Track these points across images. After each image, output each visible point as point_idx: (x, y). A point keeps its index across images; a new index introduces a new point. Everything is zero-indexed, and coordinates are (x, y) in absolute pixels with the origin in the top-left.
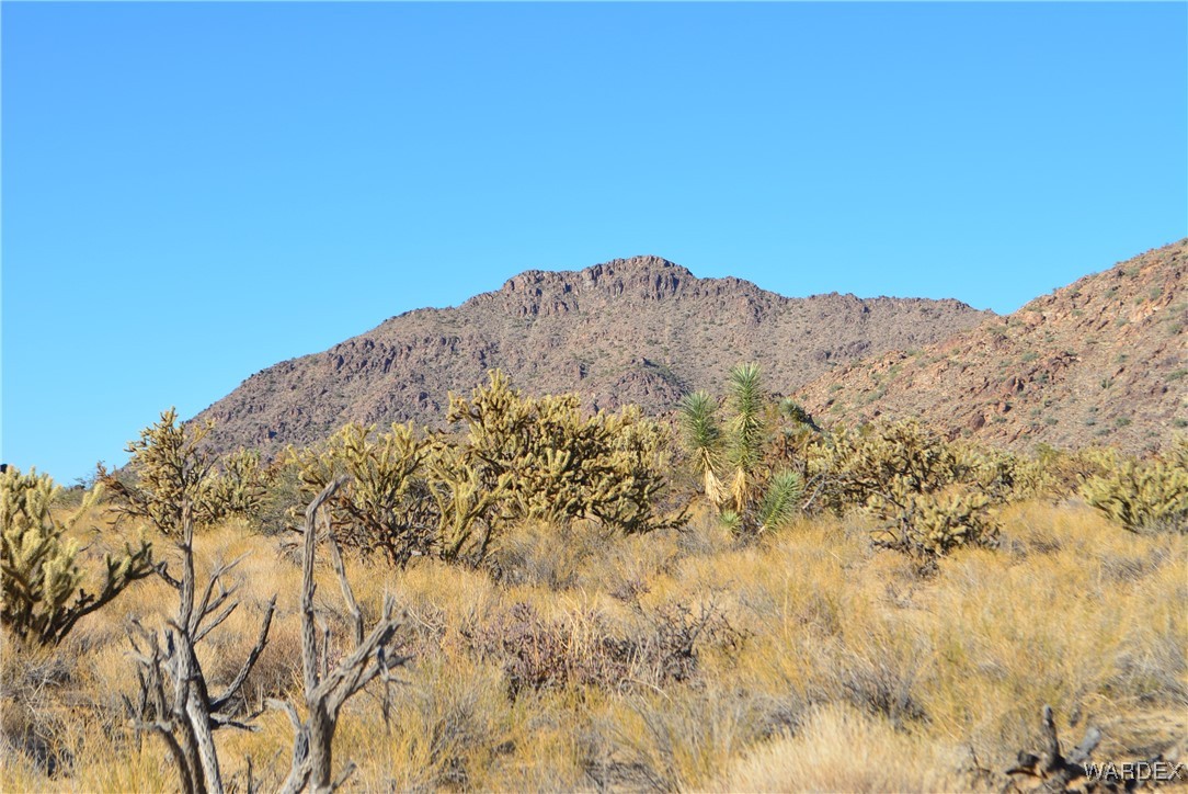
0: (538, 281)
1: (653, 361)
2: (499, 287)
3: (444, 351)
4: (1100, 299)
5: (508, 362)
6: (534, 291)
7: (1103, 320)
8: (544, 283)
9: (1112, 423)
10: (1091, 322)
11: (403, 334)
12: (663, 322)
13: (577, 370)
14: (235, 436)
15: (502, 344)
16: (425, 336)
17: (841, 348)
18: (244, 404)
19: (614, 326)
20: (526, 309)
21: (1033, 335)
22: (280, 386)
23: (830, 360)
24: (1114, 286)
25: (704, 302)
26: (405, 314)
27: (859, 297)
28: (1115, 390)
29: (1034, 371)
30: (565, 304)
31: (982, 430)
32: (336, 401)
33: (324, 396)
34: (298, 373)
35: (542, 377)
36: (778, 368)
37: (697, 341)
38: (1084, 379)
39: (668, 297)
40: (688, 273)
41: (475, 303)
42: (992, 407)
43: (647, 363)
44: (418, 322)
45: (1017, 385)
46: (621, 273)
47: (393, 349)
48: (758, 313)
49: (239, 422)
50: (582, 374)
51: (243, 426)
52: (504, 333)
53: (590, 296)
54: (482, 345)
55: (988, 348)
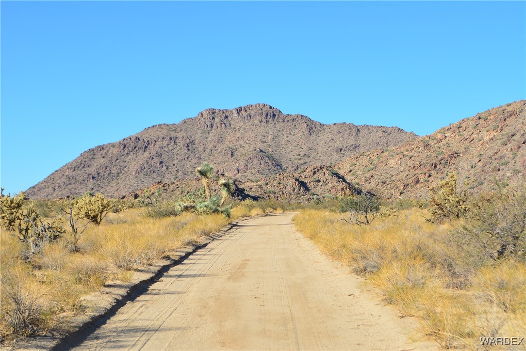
0: (213, 113)
1: (263, 150)
2: (196, 115)
3: (171, 143)
4: (471, 129)
5: (199, 149)
6: (211, 118)
7: (472, 138)
8: (216, 114)
9: (475, 184)
10: (466, 139)
11: (152, 135)
12: (268, 133)
13: (230, 153)
14: (77, 178)
15: (197, 141)
16: (162, 136)
17: (347, 147)
18: (81, 164)
19: (246, 134)
20: (207, 126)
21: (441, 144)
22: (97, 156)
23: (342, 152)
24: (477, 123)
25: (287, 125)
26: (154, 126)
27: (355, 125)
28: (477, 169)
29: (441, 160)
30: (224, 124)
31: (418, 185)
32: (122, 164)
33: (117, 161)
34: (106, 151)
35: (214, 156)
36: (319, 155)
37: (283, 142)
38: (463, 164)
39: (271, 122)
40: (280, 112)
41: (185, 122)
42: (423, 175)
43: (261, 151)
44: (160, 130)
45: (434, 166)
46: (250, 111)
47: (148, 141)
48: (310, 130)
49: (79, 172)
50: (232, 155)
51: (80, 174)
52: (198, 136)
53: (236, 121)
54: (188, 141)
55: (421, 149)
